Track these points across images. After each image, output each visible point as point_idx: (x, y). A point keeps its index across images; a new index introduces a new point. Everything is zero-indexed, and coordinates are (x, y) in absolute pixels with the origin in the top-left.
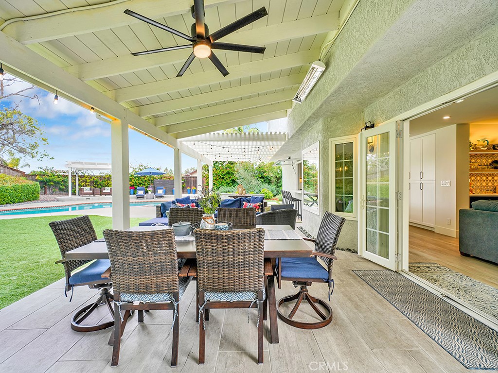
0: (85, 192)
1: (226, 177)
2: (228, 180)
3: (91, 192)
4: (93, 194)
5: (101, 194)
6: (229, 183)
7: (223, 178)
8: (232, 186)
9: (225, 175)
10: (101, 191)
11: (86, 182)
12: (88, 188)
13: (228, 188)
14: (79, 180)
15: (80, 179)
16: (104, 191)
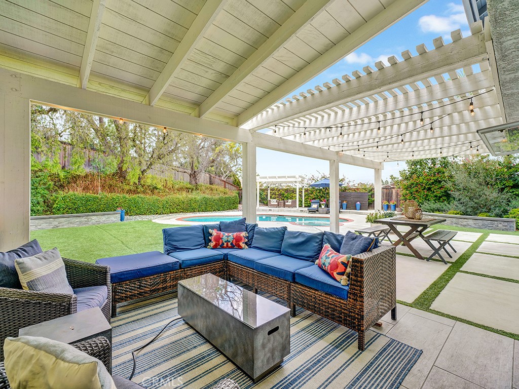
0: (272, 203)
1: (434, 188)
2: (439, 193)
3: (277, 203)
4: (278, 206)
5: (284, 206)
6: (440, 197)
7: (429, 189)
8: (445, 202)
9: (433, 183)
10: (284, 204)
11: (275, 195)
12: (275, 200)
13: (438, 205)
14: (271, 193)
15: (271, 191)
16: (286, 204)
